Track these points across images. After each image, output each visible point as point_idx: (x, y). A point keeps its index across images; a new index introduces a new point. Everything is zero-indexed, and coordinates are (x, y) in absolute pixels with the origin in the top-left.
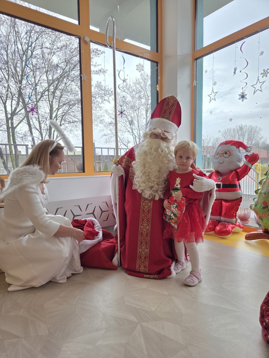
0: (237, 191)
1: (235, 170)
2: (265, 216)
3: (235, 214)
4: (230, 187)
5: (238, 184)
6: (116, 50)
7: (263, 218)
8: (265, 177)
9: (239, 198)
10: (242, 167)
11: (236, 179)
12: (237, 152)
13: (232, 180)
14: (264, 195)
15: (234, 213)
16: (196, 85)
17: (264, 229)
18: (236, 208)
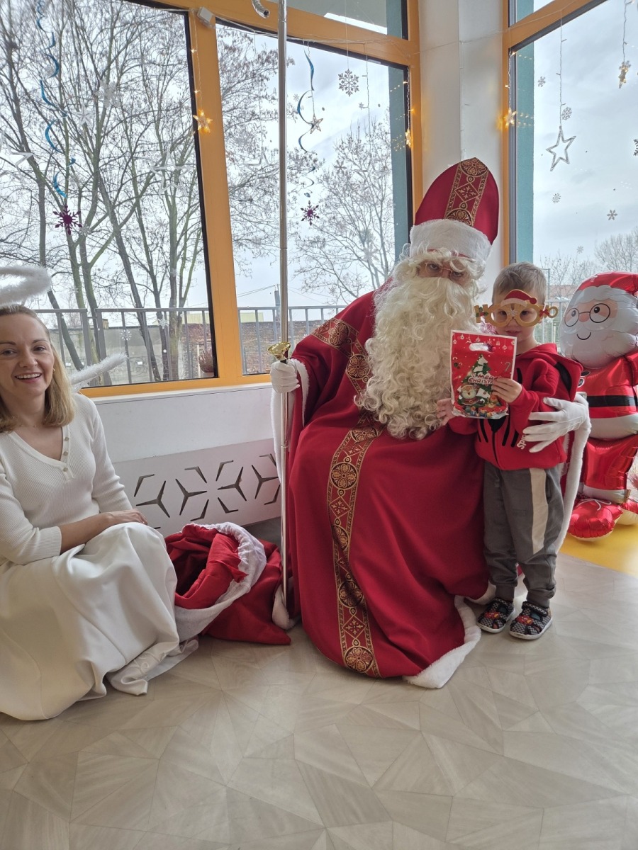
0: (628, 413)
1: (624, 357)
3: (622, 478)
4: (609, 405)
5: (632, 396)
6: (288, 40)
9: (635, 433)
11: (627, 382)
12: (630, 305)
13: (615, 386)
15: (619, 474)
16: (513, 123)
18: (626, 462)
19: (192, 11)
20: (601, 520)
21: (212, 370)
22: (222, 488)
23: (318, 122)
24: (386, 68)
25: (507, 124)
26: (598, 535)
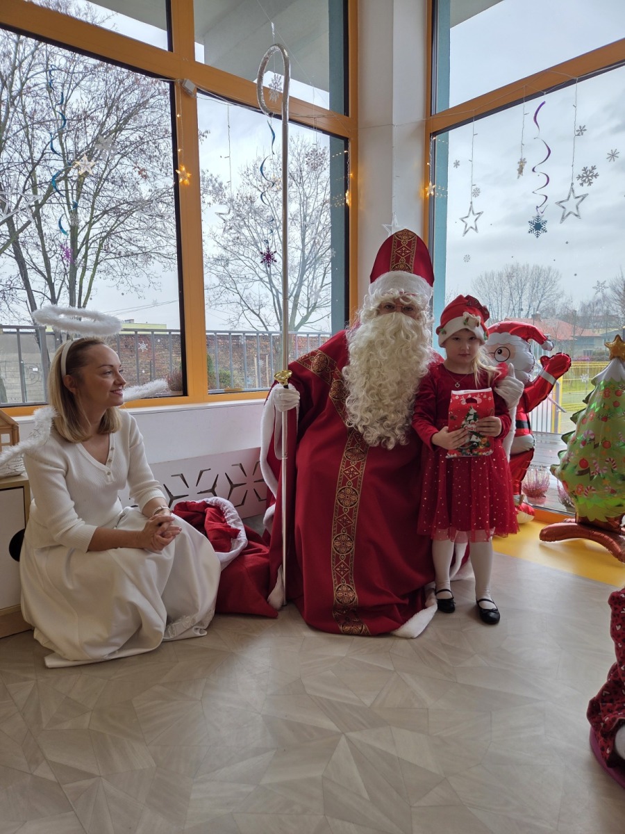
0: (522, 435)
2: (582, 490)
3: (518, 485)
5: (526, 420)
7: (580, 494)
8: (585, 405)
9: (528, 449)
10: (535, 383)
11: (522, 409)
12: (524, 349)
14: (581, 445)
15: (516, 482)
16: (432, 194)
17: (579, 517)
18: (521, 473)
19: (178, 81)
21: (181, 387)
23: (277, 181)
24: (327, 137)
25: (428, 194)
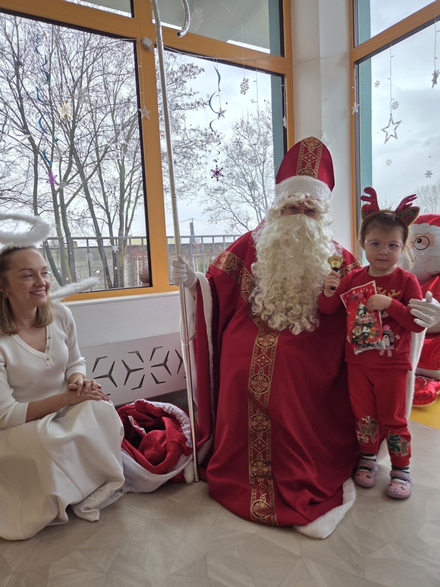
16: (357, 112)
19: (138, 40)
20: (427, 392)
21: (148, 281)
22: (154, 366)
23: (223, 112)
24: (269, 76)
25: (353, 112)
26: (425, 403)
